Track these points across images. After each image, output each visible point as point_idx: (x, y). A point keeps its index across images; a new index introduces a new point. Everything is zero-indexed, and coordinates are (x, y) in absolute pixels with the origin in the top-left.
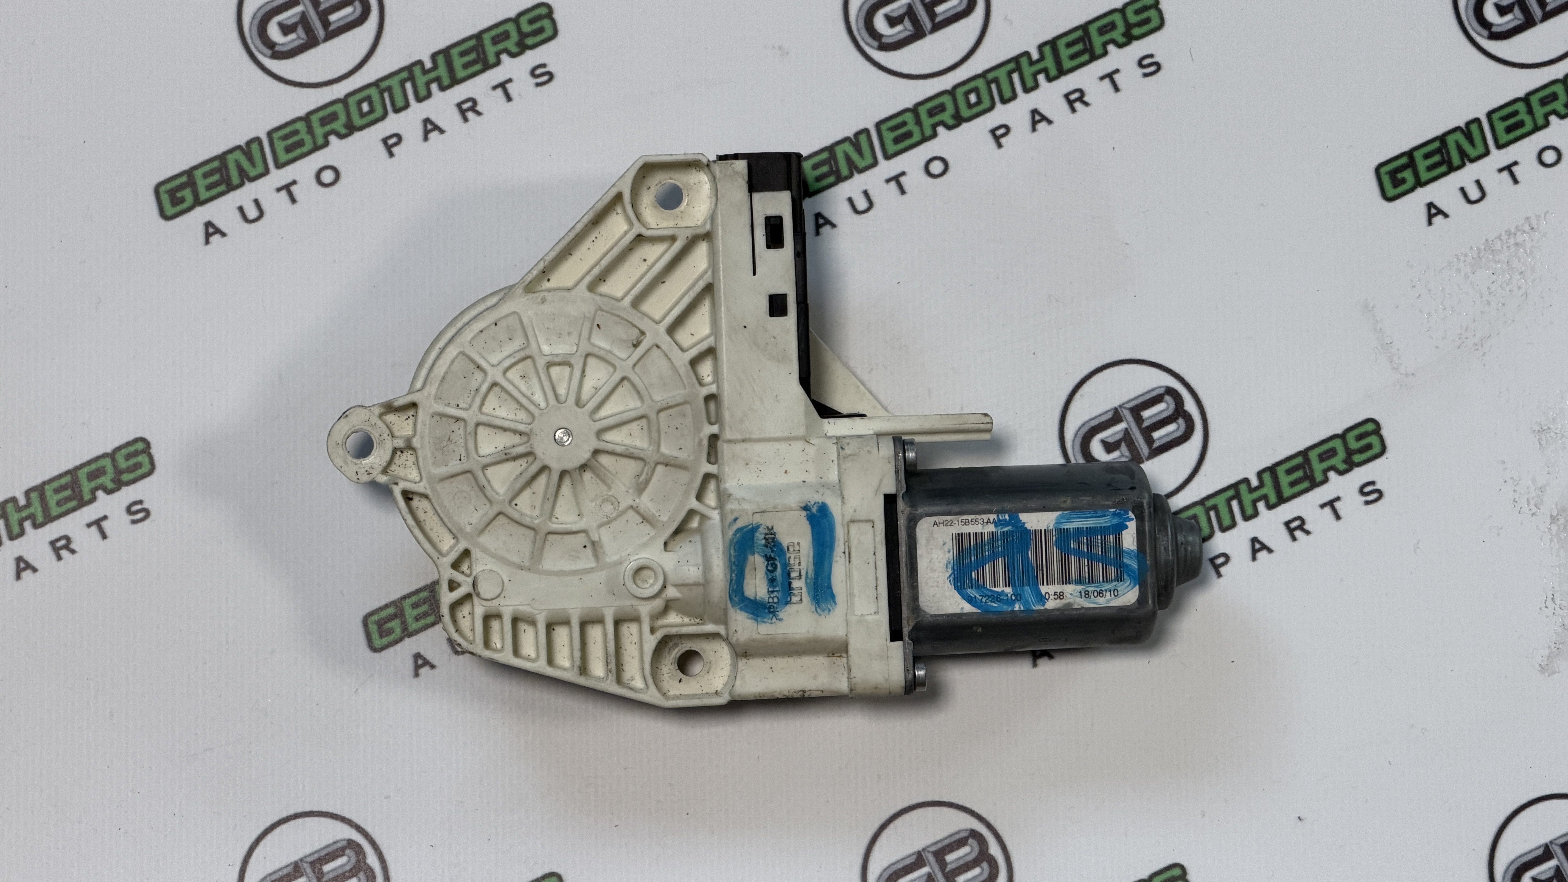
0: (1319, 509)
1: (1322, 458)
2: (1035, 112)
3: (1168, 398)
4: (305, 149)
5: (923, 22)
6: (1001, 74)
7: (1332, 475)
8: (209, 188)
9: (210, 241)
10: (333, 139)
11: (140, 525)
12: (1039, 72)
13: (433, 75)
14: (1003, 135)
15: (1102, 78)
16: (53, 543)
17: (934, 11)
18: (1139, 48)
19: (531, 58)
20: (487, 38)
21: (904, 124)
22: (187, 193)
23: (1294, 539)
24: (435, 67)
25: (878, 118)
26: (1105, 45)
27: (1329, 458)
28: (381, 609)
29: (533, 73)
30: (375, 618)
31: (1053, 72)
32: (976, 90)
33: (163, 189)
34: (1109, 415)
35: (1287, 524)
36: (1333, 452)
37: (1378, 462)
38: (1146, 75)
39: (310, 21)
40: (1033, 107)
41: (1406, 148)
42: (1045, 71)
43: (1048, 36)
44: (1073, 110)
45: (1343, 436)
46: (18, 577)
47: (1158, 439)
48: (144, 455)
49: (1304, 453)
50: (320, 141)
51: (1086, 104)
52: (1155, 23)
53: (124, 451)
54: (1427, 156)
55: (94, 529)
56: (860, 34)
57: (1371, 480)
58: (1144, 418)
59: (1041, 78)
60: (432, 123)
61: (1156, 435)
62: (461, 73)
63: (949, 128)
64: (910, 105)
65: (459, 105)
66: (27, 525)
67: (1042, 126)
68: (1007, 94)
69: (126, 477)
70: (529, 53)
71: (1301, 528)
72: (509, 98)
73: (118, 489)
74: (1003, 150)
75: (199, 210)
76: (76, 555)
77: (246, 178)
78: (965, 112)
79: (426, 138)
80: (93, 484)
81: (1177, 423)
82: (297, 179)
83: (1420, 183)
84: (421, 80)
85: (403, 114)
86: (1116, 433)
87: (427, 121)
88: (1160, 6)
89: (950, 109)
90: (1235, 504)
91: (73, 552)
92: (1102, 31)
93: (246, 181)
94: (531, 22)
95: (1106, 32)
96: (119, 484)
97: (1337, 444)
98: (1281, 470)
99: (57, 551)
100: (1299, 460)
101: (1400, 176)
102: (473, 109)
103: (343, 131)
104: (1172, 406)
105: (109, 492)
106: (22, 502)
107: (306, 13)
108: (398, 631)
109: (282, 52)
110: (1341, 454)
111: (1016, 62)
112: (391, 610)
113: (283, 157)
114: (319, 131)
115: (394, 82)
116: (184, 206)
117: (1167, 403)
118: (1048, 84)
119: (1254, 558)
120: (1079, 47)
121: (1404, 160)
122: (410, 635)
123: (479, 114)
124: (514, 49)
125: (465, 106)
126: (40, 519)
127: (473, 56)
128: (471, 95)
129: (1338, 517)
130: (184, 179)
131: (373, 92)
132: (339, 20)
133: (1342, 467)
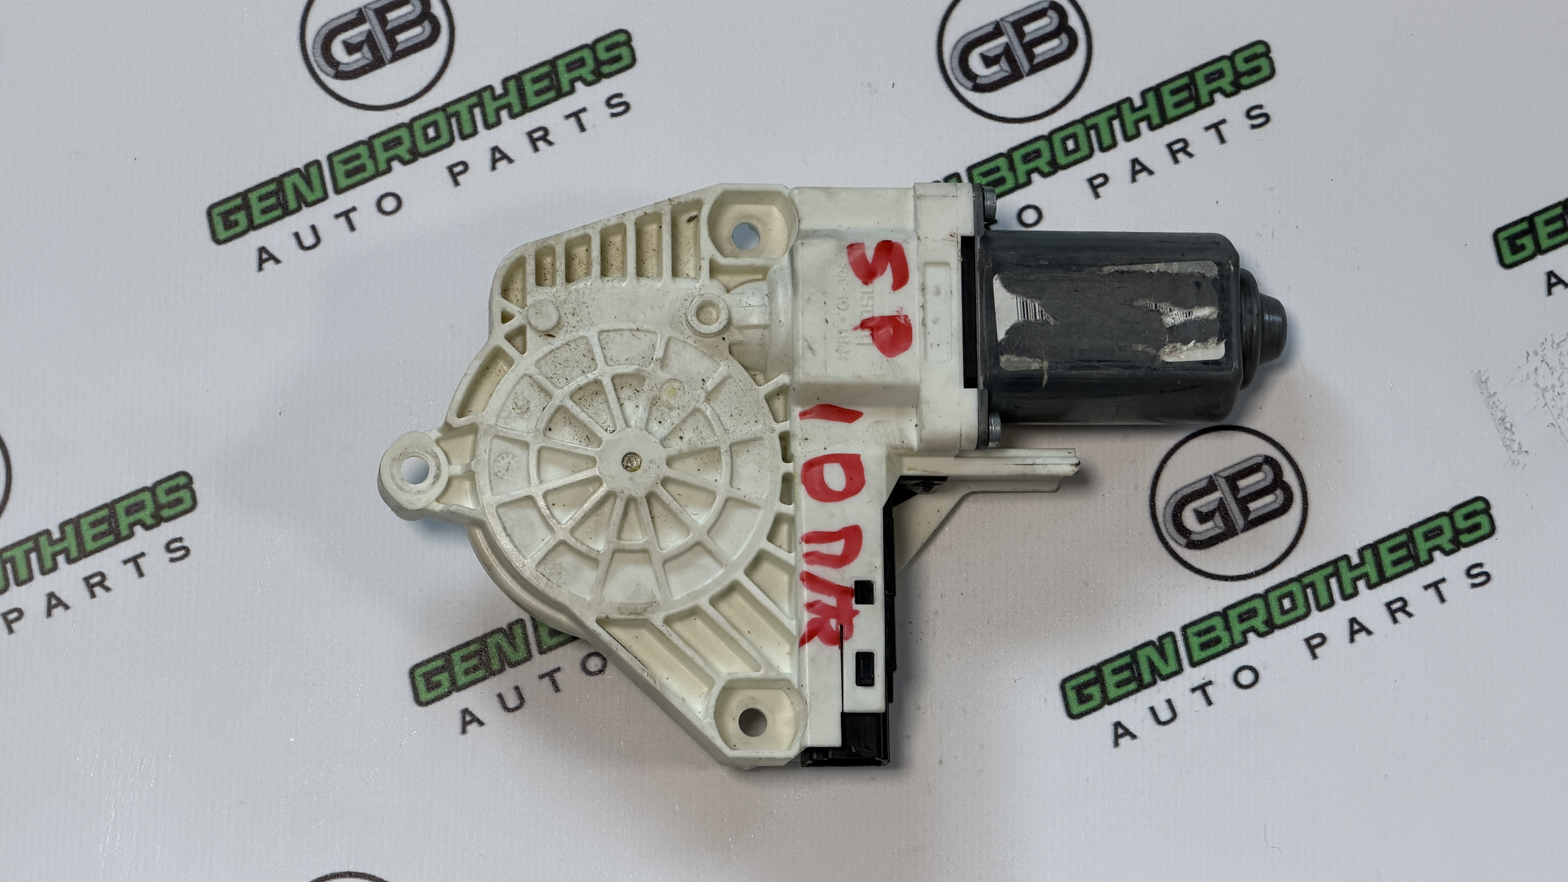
0: (1422, 590)
1: (1427, 537)
2: (1135, 161)
3: (1266, 468)
4: (366, 175)
5: (1021, 63)
6: (1101, 120)
7: (1437, 554)
8: (264, 211)
9: (263, 267)
10: (395, 164)
11: (179, 563)
12: (1142, 120)
13: (503, 101)
14: (1101, 185)
15: (1207, 128)
16: (87, 580)
17: (1032, 52)
18: (1247, 98)
19: (607, 87)
20: (561, 65)
21: (998, 169)
22: (241, 217)
23: (1395, 621)
24: (506, 92)
25: (970, 163)
26: (1211, 94)
27: (1434, 537)
28: (429, 661)
29: (608, 103)
30: (424, 669)
31: (1156, 120)
32: (1074, 136)
33: (216, 211)
34: (1204, 484)
35: (1388, 605)
36: (1439, 531)
37: (1486, 542)
38: (1254, 127)
39: (377, 41)
40: (1133, 156)
41: (1527, 213)
42: (1147, 118)
43: (1153, 83)
44: (1176, 161)
45: (1450, 515)
46: (49, 614)
47: (1254, 511)
48: (186, 490)
49: (1409, 531)
50: (382, 166)
51: (1190, 155)
52: (1265, 72)
53: (166, 486)
54: (1548, 222)
55: (131, 565)
56: (954, 73)
57: (1478, 561)
58: (1240, 487)
59: (1143, 126)
60: (501, 152)
61: (1252, 506)
62: (532, 101)
63: (1045, 175)
64: (1004, 150)
65: (530, 134)
66: (61, 559)
67: (1142, 177)
68: (1107, 141)
69: (166, 513)
70: (605, 82)
71: (1403, 609)
72: (582, 128)
73: (157, 525)
74: (1100, 200)
75: (252, 234)
76: (110, 593)
77: (303, 202)
78: (1062, 160)
79: (494, 168)
80: (132, 519)
81: (1275, 495)
82: (356, 205)
83: (1540, 250)
84: (491, 106)
85: (471, 141)
86: (1210, 503)
87: (495, 149)
88: (1272, 55)
89: (1046, 156)
90: (1333, 582)
91: (107, 589)
92: (1209, 79)
93: (303, 206)
94: (609, 49)
95: (1214, 80)
96: (158, 520)
97: (1445, 522)
98: (1383, 548)
99: (91, 588)
100: (1403, 538)
101: (1519, 242)
102: (544, 138)
103: (407, 157)
104: (1271, 477)
105: (147, 528)
106: (56, 535)
107: (373, 32)
108: (446, 685)
109: (346, 72)
110: (1448, 534)
111: (1117, 109)
112: (440, 663)
113: (343, 182)
114: (382, 156)
115: (462, 107)
116: (238, 229)
117: (1265, 472)
118: (1151, 133)
119: (1352, 640)
120: (1184, 95)
121: (1524, 226)
122: (459, 689)
123: (550, 143)
124: (590, 78)
125: (536, 135)
126: (74, 553)
127: (545, 83)
128: (542, 125)
129: (1442, 600)
130: (239, 201)
131: (440, 117)
132: (407, 40)
133: (1448, 547)
